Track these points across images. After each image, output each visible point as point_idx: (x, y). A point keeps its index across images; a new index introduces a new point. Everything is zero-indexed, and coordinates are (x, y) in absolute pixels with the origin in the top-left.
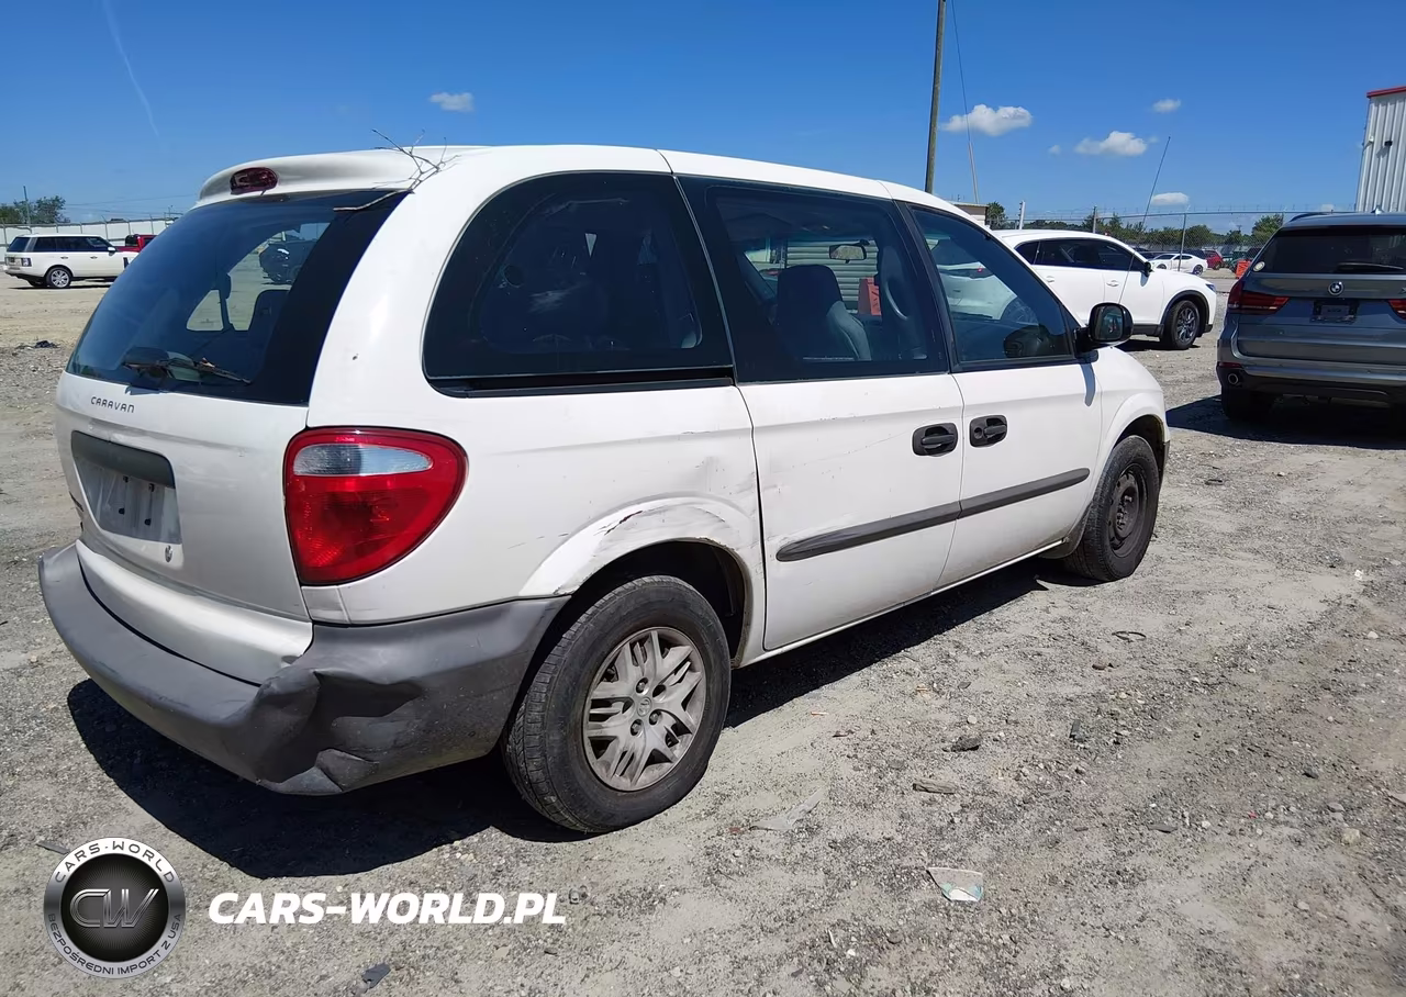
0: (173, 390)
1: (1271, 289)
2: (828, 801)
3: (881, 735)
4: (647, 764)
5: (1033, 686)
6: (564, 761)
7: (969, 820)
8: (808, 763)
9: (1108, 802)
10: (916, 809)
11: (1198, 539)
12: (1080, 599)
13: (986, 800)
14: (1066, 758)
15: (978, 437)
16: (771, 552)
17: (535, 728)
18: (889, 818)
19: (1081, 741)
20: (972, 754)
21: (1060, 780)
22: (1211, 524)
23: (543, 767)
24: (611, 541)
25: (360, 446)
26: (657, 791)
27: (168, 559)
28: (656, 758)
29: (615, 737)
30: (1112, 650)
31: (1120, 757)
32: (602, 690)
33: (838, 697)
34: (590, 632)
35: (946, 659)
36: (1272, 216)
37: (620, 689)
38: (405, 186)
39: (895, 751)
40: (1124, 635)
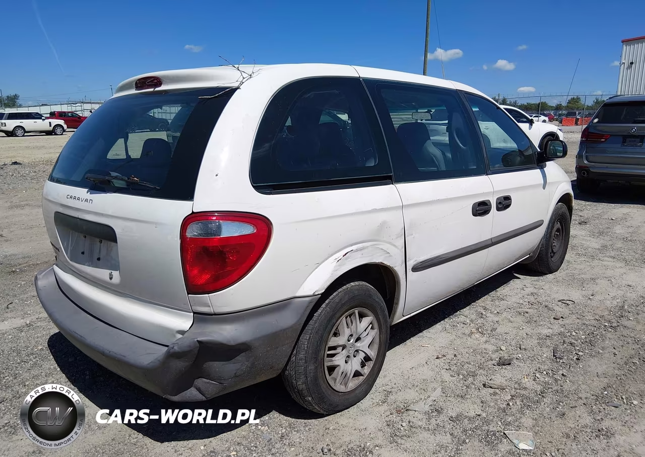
0: (115, 192)
1: (601, 131)
2: (442, 394)
3: (459, 357)
4: (353, 377)
5: (528, 329)
6: (316, 379)
7: (518, 404)
8: (427, 373)
9: (583, 391)
10: (489, 398)
11: (584, 252)
12: (538, 283)
13: (523, 392)
14: (555, 368)
15: (500, 206)
16: (409, 268)
17: (302, 362)
18: (476, 403)
19: (560, 359)
20: (508, 367)
21: (556, 380)
22: (588, 244)
23: (305, 383)
24: (339, 266)
25: (221, 221)
26: (357, 392)
27: (111, 278)
28: (357, 374)
29: (338, 365)
30: (561, 310)
31: (581, 366)
32: (333, 341)
33: (432, 337)
34: (328, 313)
35: (481, 315)
36: (575, 97)
37: (341, 340)
38: (236, 85)
39: (469, 366)
40: (564, 302)
